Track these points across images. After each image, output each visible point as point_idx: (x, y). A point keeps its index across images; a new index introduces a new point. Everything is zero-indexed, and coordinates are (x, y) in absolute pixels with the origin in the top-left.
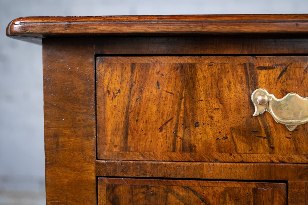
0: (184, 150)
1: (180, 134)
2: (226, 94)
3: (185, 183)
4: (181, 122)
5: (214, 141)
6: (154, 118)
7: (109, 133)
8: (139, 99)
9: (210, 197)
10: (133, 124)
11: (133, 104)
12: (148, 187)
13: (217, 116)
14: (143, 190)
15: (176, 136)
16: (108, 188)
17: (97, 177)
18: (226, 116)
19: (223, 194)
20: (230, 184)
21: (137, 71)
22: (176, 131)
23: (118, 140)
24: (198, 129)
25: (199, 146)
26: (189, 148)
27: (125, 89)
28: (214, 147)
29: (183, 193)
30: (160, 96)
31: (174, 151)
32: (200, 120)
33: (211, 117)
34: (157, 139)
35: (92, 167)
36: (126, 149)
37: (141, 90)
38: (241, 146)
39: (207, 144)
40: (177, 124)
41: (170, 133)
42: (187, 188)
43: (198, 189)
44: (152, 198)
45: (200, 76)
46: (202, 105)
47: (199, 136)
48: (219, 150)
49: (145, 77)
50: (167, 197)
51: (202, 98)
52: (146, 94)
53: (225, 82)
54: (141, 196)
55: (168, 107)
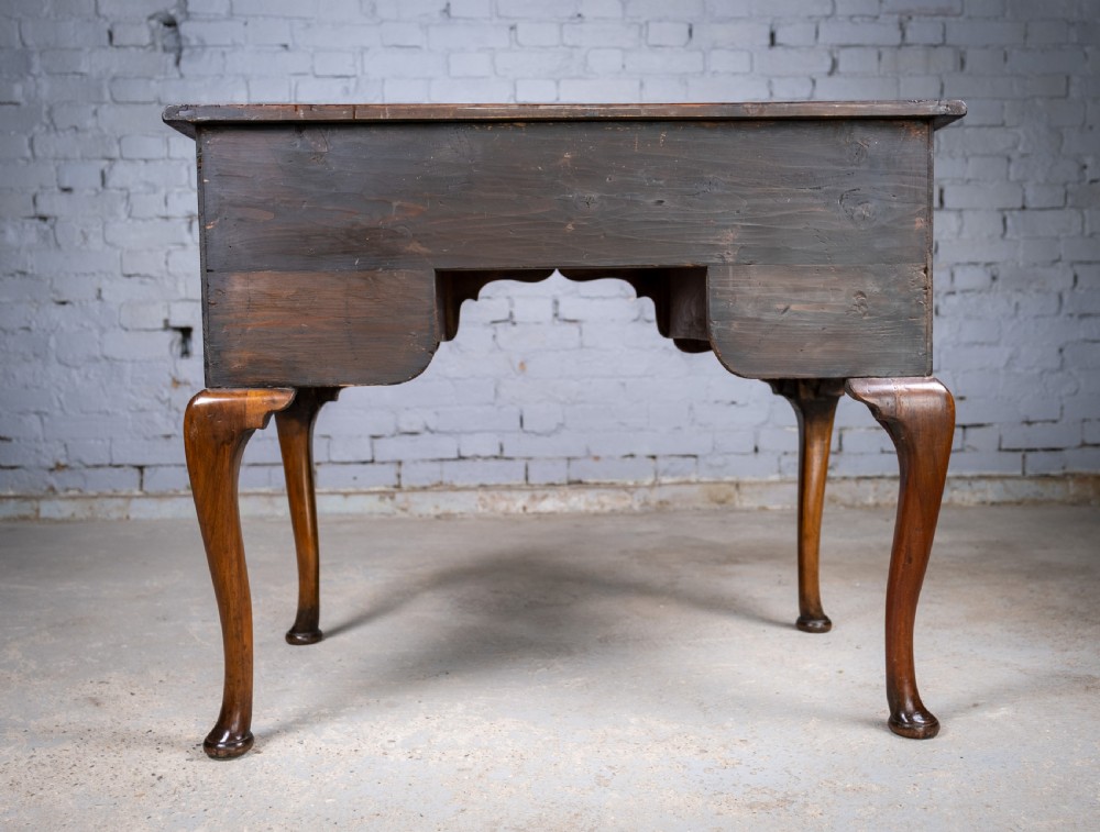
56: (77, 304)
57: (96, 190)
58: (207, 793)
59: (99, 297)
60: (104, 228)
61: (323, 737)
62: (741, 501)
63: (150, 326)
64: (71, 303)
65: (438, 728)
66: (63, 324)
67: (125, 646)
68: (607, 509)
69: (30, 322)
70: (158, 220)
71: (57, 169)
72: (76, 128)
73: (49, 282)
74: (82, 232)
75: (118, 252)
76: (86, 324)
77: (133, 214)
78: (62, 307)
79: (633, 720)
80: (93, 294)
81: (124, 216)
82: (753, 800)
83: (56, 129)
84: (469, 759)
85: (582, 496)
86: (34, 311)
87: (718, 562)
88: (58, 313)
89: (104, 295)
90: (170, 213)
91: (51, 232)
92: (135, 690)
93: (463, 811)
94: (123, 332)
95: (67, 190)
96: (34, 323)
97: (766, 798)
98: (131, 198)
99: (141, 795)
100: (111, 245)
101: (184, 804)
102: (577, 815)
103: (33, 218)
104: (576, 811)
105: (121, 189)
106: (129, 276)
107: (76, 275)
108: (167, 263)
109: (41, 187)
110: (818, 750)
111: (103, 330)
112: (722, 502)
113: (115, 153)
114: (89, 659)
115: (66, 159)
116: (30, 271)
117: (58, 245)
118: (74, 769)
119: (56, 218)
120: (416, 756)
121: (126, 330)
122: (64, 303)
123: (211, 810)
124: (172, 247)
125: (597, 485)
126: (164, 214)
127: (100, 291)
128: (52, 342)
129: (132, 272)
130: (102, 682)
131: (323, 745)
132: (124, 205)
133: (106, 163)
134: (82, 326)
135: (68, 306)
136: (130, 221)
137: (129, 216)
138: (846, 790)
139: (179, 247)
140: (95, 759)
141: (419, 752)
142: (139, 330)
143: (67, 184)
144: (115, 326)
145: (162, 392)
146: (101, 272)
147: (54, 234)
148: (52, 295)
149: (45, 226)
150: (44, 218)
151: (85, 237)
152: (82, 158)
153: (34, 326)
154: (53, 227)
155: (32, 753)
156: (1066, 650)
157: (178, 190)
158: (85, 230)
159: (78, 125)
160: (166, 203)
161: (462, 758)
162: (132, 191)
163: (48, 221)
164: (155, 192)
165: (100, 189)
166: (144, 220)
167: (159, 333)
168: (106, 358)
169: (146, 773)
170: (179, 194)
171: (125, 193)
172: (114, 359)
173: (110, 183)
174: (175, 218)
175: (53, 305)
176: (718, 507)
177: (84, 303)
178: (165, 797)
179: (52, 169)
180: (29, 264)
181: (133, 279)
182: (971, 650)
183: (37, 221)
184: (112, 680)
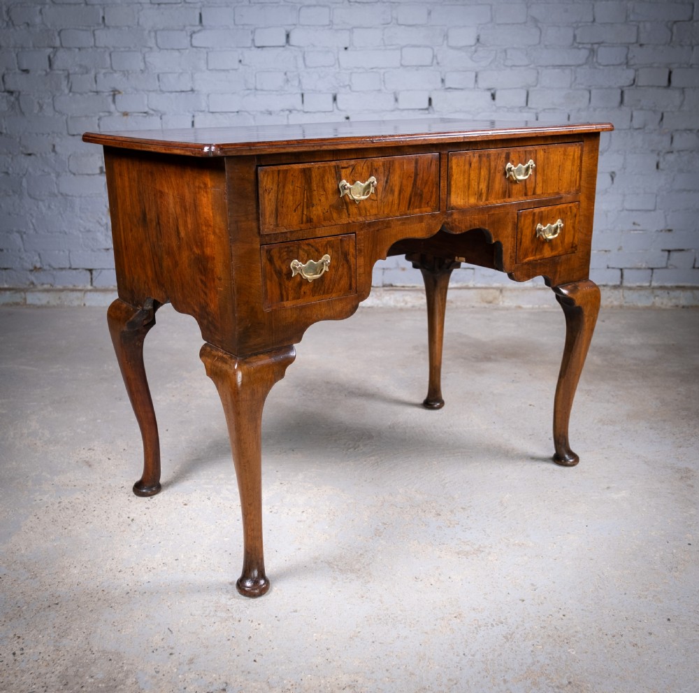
0: (307, 222)
1: (305, 213)
2: (326, 185)
3: (307, 242)
4: (305, 205)
5: (322, 214)
6: (291, 204)
7: (267, 216)
8: (283, 193)
9: (320, 248)
10: (280, 209)
11: (280, 197)
12: (288, 247)
13: (323, 199)
14: (286, 249)
15: (303, 214)
16: (267, 252)
17: (261, 245)
18: (327, 199)
19: (326, 245)
20: (329, 238)
21: (281, 175)
22: (303, 211)
23: (272, 221)
24: (314, 208)
25: (315, 218)
26: (310, 220)
27: (275, 187)
28: (322, 218)
29: (306, 248)
30: (294, 190)
31: (302, 223)
32: (314, 202)
33: (320, 200)
34: (294, 217)
35: (258, 239)
36: (277, 225)
37: (284, 187)
38: (335, 215)
39: (318, 216)
40: (303, 206)
41: (300, 213)
42: (308, 244)
43: (313, 244)
44: (291, 254)
45: (314, 175)
46: (315, 193)
47: (314, 212)
48: (325, 220)
49: (285, 178)
50: (298, 252)
51: (315, 189)
52: (287, 189)
53: (326, 178)
54: (285, 253)
55: (298, 197)
56: (38, 155)
57: (46, 71)
58: (159, 531)
59: (54, 150)
60: (53, 99)
61: (222, 495)
62: (503, 302)
63: (90, 172)
64: (34, 155)
65: (287, 491)
66: (30, 170)
67: (99, 421)
68: (409, 305)
69: (8, 168)
70: (90, 94)
71: (17, 55)
72: (28, 24)
73: (18, 140)
74: (38, 103)
75: (65, 118)
76: (46, 170)
77: (72, 90)
78: (29, 157)
79: (401, 491)
80: (50, 148)
81: (67, 91)
82: (461, 549)
83: (13, 25)
84: (304, 514)
85: (392, 296)
86: (10, 160)
87: (478, 359)
88: (26, 162)
89: (57, 148)
90: (99, 89)
91: (17, 103)
92: (110, 456)
93: (299, 549)
94: (72, 176)
95: (26, 71)
96: (11, 169)
97: (467, 548)
98: (71, 76)
99: (124, 531)
100: (60, 113)
101: (147, 538)
102: (361, 555)
103: (4, 92)
104: (360, 552)
105: (63, 70)
106: (74, 135)
107: (37, 134)
108: (99, 126)
109: (7, 69)
110: (505, 517)
111: (58, 175)
112: (490, 302)
113: (57, 44)
114: (79, 430)
115: (22, 47)
116: (4, 131)
117: (22, 113)
118: (85, 512)
119: (19, 92)
120: (274, 511)
121: (74, 174)
122: (30, 155)
123: (162, 543)
124: (101, 114)
125: (403, 288)
126: (95, 90)
127: (54, 146)
128: (24, 183)
129: (75, 133)
130: (90, 449)
131: (222, 501)
132: (66, 82)
133: (52, 50)
134: (43, 171)
135: (33, 157)
136: (71, 94)
137: (70, 91)
138: (514, 545)
139: (107, 114)
140: (95, 505)
141: (276, 508)
142: (83, 175)
143: (25, 67)
144: (66, 172)
145: (101, 219)
146: (53, 132)
147: (19, 103)
148: (21, 148)
149: (12, 99)
150: (11, 93)
151: (41, 107)
152: (34, 47)
153: (10, 171)
154: (17, 99)
155: (59, 500)
156: (680, 447)
157: (103, 71)
158: (40, 101)
159: (29, 22)
160: (96, 81)
161: (300, 513)
162: (71, 72)
163: (14, 95)
164: (87, 73)
165: (48, 70)
166: (81, 94)
167: (97, 176)
168: (62, 194)
169: (125, 516)
170: (104, 74)
171: (66, 73)
172: (67, 195)
173: (55, 67)
174: (103, 92)
175: (23, 155)
176: (487, 305)
177: (44, 155)
178: (137, 533)
179: (14, 55)
180: (4, 126)
181: (76, 137)
182: (621, 444)
183: (6, 94)
184: (95, 448)
